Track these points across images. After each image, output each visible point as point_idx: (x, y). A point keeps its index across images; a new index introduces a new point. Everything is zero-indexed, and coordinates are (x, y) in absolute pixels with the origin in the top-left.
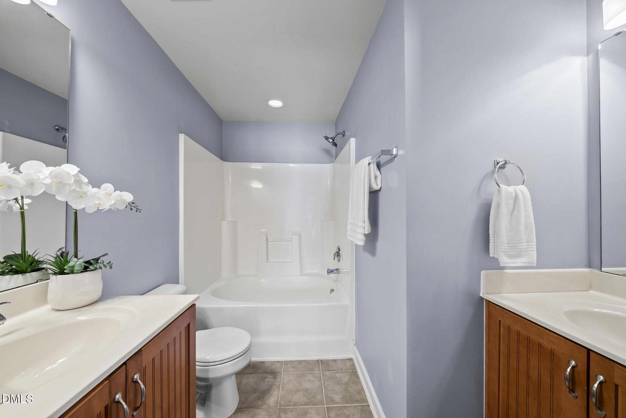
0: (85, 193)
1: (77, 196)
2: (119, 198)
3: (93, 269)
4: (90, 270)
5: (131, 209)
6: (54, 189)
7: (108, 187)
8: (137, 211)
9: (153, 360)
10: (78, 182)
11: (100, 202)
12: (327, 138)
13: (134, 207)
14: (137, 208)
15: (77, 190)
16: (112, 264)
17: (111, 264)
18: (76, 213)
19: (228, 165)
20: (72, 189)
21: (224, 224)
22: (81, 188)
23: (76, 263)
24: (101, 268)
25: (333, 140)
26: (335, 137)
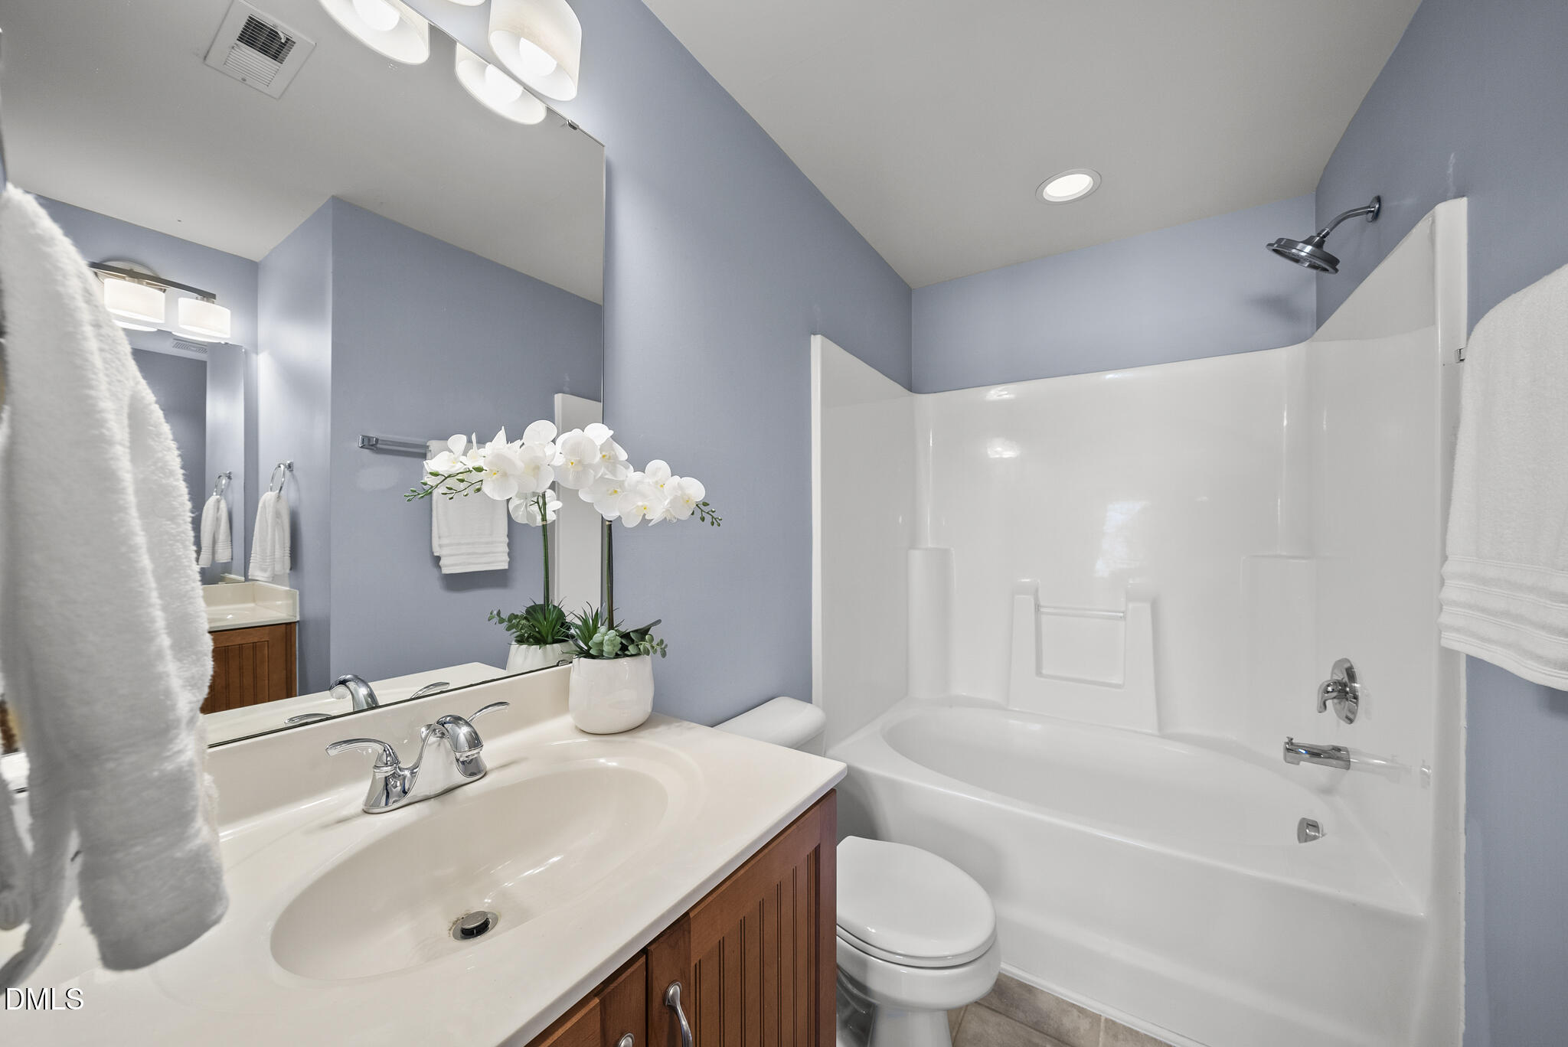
0: (621, 484)
1: (608, 490)
2: (679, 493)
3: (633, 653)
4: (629, 654)
5: (703, 519)
6: (571, 477)
7: (659, 467)
8: (713, 524)
9: (721, 945)
10: (610, 461)
11: (646, 503)
12: (1283, 249)
13: (708, 513)
14: (713, 517)
15: (607, 477)
16: (666, 645)
17: (663, 646)
18: (610, 526)
19: (927, 402)
20: (600, 475)
21: (917, 557)
22: (613, 472)
23: (605, 636)
24: (647, 652)
25: (1319, 245)
26: (1328, 234)
